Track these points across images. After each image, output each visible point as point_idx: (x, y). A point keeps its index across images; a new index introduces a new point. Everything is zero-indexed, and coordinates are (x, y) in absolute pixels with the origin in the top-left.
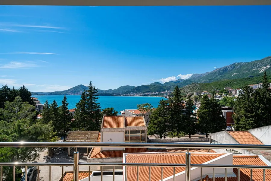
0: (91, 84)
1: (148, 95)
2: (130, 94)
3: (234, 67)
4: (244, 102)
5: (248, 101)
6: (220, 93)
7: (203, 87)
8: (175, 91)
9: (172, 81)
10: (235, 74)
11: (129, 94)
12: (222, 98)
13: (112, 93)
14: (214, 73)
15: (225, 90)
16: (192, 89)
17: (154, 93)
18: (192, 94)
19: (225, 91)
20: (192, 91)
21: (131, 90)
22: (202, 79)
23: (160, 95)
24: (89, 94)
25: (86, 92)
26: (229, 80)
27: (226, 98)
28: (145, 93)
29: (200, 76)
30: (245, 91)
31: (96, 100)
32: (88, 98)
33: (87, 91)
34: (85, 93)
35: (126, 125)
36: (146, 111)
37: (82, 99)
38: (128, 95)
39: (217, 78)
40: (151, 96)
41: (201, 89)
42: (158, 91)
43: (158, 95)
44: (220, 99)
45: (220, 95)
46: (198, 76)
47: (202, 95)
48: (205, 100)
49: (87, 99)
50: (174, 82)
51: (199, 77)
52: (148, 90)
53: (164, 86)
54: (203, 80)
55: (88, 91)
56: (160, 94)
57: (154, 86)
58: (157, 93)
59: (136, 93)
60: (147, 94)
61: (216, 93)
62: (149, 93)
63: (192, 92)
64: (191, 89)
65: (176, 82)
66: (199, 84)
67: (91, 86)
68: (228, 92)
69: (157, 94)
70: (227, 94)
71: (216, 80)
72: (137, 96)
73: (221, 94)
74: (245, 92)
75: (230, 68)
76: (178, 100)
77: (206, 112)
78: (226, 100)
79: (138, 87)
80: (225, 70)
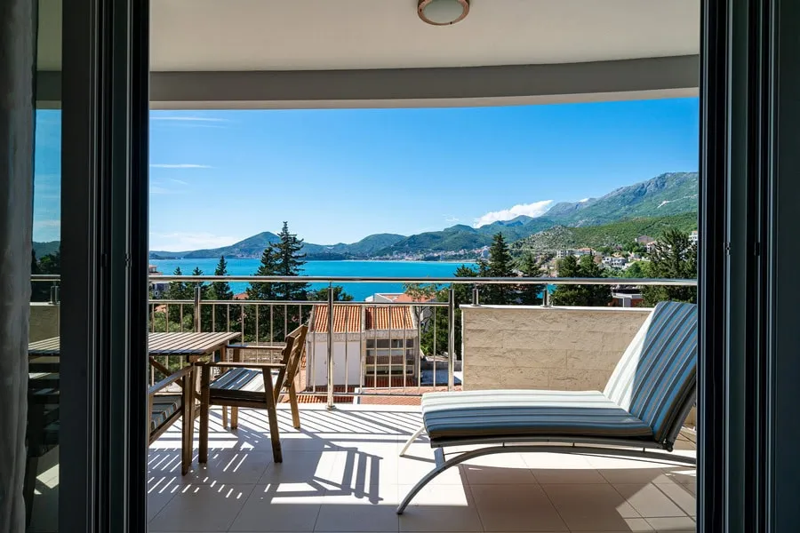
0: (285, 228)
1: (439, 257)
2: (391, 254)
3: (664, 185)
4: (667, 270)
5: (677, 269)
6: (625, 253)
7: (580, 237)
8: (494, 245)
9: (500, 223)
10: (664, 202)
11: (388, 256)
12: (630, 265)
13: (346, 253)
14: (612, 201)
15: (637, 245)
16: (553, 243)
17: (453, 253)
18: (552, 256)
19: (636, 248)
20: (551, 248)
21: (396, 245)
22: (577, 217)
23: (470, 258)
24: (281, 253)
25: (274, 249)
26: (649, 219)
27: (640, 266)
28: (430, 252)
29: (575, 209)
30: (671, 243)
31: (298, 267)
32: (278, 262)
33: (276, 246)
34: (271, 250)
35: (368, 326)
36: (424, 296)
37: (264, 266)
38: (387, 259)
39: (617, 213)
40: (446, 259)
41: (576, 242)
42: (463, 248)
43: (465, 258)
44: (624, 268)
45: (623, 256)
46: (569, 207)
47: (577, 256)
48: (571, 268)
49: (276, 264)
50: (505, 224)
51: (571, 210)
52: (437, 245)
53: (479, 236)
54: (581, 219)
55: (279, 246)
56: (472, 256)
57: (455, 236)
58: (462, 252)
59: (408, 253)
60: (436, 255)
61: (613, 253)
62: (440, 254)
63: (552, 251)
64: (550, 242)
65: (510, 224)
66: (571, 229)
67: (287, 234)
68: (646, 248)
69: (460, 256)
70: (643, 255)
71: (615, 217)
72: (409, 260)
73: (628, 255)
74: (670, 246)
75: (652, 188)
76: (502, 267)
77: (572, 296)
78: (639, 269)
79: (413, 237)
80: (640, 192)
